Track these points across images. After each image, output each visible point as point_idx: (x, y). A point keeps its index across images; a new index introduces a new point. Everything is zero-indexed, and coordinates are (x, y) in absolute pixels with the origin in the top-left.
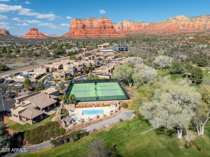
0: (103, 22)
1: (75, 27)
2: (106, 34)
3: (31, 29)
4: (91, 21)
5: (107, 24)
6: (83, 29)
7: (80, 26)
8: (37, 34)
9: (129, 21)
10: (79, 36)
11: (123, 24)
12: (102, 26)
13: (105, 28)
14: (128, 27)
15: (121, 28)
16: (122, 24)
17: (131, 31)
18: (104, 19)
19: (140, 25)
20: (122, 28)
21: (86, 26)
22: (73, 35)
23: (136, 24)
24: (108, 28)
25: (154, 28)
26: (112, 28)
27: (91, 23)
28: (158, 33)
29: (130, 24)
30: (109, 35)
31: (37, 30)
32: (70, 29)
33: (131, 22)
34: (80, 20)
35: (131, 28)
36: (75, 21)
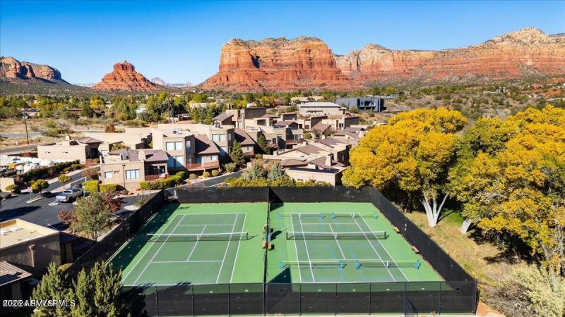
0: (306, 50)
1: (233, 62)
2: (314, 82)
3: (116, 66)
4: (275, 46)
5: (317, 55)
6: (251, 69)
7: (245, 59)
8: (133, 78)
9: (377, 47)
10: (241, 85)
11: (361, 56)
12: (304, 61)
13: (311, 65)
14: (375, 63)
15: (354, 66)
16: (357, 55)
17: (383, 74)
18: (310, 43)
19: (408, 57)
20: (358, 65)
21: (262, 59)
22: (226, 83)
23: (396, 56)
24: (320, 64)
25: (448, 66)
26: (332, 64)
27: (275, 53)
28: (461, 79)
29: (381, 55)
30: (323, 85)
31: (133, 68)
32: (220, 67)
33: (382, 51)
34: (245, 44)
35: (383, 64)
36: (233, 46)
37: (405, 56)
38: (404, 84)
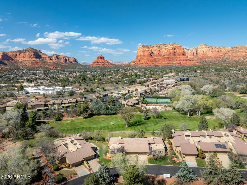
0: (173, 49)
1: (142, 54)
2: (176, 62)
3: (98, 58)
4: (160, 47)
5: (178, 51)
6: (149, 57)
7: (147, 53)
9: (206, 45)
10: (145, 64)
11: (198, 49)
12: (172, 53)
13: (175, 55)
14: (204, 52)
15: (195, 54)
17: (208, 58)
18: (175, 46)
19: (220, 50)
21: (154, 53)
22: (139, 63)
23: (214, 49)
24: (179, 54)
25: (238, 54)
26: (184, 54)
27: (160, 50)
28: (244, 59)
29: (207, 49)
30: (180, 63)
31: (104, 58)
32: (137, 57)
33: (208, 47)
34: (147, 47)
35: (208, 53)
36: (142, 48)
37: (218, 50)
38: (217, 62)
